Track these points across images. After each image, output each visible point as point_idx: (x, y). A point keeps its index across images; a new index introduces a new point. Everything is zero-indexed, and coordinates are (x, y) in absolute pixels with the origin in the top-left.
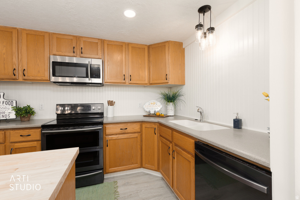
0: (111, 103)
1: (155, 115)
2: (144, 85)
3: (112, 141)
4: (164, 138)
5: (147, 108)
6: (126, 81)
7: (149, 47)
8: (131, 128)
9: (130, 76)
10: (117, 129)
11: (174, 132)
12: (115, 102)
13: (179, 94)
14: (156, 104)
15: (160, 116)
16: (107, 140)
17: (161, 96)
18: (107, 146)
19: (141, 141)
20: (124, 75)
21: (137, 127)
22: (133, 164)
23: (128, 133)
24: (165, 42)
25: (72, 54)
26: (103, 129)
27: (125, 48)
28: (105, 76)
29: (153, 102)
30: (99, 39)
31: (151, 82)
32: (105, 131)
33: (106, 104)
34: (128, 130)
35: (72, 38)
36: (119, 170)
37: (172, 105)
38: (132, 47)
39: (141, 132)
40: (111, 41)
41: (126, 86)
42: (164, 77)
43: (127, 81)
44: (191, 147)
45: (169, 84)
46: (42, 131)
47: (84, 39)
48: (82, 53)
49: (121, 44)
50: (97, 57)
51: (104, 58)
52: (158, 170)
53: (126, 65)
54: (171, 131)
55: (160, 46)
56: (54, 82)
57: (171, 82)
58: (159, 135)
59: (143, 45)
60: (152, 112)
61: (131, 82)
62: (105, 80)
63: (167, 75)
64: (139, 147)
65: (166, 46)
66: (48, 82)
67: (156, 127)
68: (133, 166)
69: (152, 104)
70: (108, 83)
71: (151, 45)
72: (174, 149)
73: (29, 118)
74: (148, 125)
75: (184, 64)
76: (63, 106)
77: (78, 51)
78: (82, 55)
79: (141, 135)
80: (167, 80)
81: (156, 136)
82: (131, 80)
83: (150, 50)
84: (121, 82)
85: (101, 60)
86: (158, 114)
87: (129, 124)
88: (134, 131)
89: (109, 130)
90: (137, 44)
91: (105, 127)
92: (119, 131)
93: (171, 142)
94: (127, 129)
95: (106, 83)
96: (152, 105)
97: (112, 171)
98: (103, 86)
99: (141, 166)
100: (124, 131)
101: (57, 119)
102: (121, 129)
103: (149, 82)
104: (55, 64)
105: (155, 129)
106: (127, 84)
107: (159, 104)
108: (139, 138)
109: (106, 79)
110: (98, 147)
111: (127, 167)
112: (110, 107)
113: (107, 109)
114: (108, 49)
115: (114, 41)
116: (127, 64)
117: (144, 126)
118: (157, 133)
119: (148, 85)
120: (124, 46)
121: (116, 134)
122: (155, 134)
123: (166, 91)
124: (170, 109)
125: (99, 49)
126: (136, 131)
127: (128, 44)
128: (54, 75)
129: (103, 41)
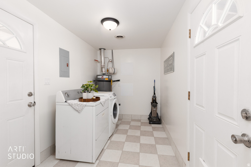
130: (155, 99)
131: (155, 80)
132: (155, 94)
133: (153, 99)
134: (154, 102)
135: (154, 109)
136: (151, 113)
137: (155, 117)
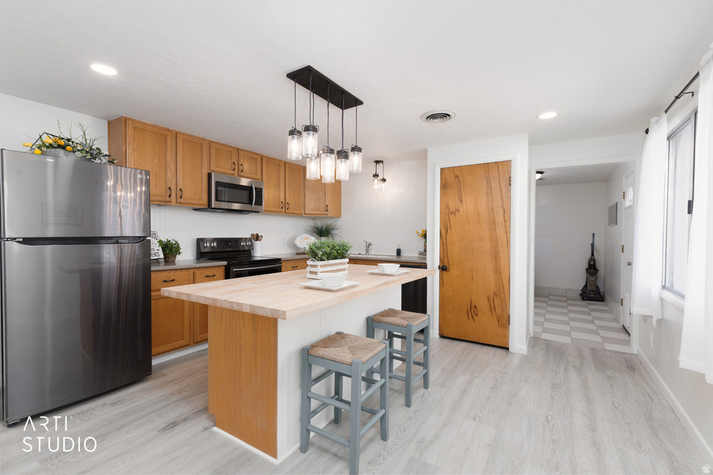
0: (256, 237)
6: (283, 209)
9: (288, 203)
10: (289, 267)
12: (261, 236)
14: (309, 239)
20: (282, 202)
25: (231, 172)
27: (283, 169)
29: (305, 237)
30: (257, 154)
31: (307, 212)
35: (231, 149)
38: (289, 167)
42: (324, 208)
47: (244, 153)
49: (279, 163)
50: (256, 177)
51: (262, 179)
61: (287, 211)
63: (327, 205)
66: (204, 207)
70: (266, 212)
73: (177, 257)
77: (237, 168)
78: (241, 174)
80: (326, 211)
84: (279, 210)
96: (306, 240)
102: (292, 267)
103: (304, 212)
112: (257, 242)
114: (266, 168)
120: (282, 166)
125: (258, 166)
127: (285, 163)
128: (217, 199)
129: (261, 157)
130: (595, 263)
131: (594, 234)
132: (593, 255)
133: (589, 263)
134: (592, 268)
135: (592, 279)
136: (586, 286)
137: (592, 291)
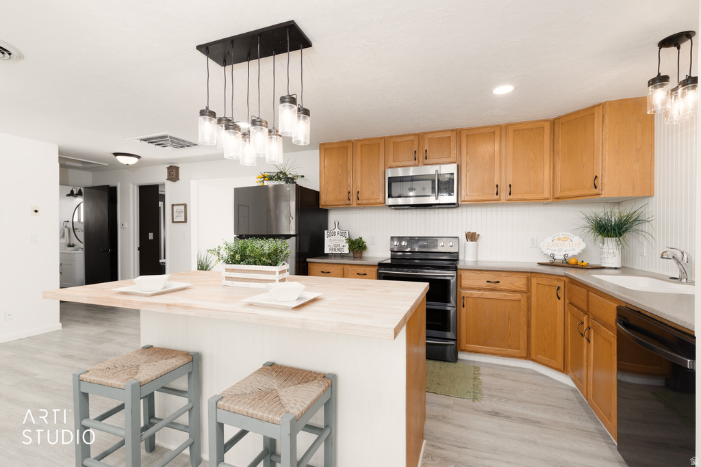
0: (472, 237)
1: (566, 264)
2: (543, 202)
3: (471, 300)
4: (575, 306)
5: (548, 249)
6: (500, 196)
7: (554, 123)
8: (505, 282)
9: (510, 185)
10: (481, 281)
11: (590, 293)
12: (479, 235)
13: (640, 218)
14: (569, 241)
15: (575, 266)
16: (464, 297)
17: (585, 223)
18: (463, 306)
19: (529, 309)
20: (497, 186)
21: (520, 283)
22: (510, 347)
23: (501, 290)
24: (594, 107)
25: (413, 162)
26: (458, 278)
27: (501, 136)
28: (461, 191)
29: (562, 237)
30: (452, 131)
31: (558, 195)
32: (461, 282)
33: (463, 238)
34: (502, 285)
35: (412, 138)
36: (483, 350)
37: (614, 243)
38: (514, 131)
39: (528, 291)
40: (474, 129)
41: (502, 205)
42: (590, 183)
43: (504, 195)
44: (612, 317)
45: (601, 196)
46: (378, 270)
47: (430, 136)
48: (426, 158)
49: (493, 130)
50: (450, 160)
51: (461, 161)
52: (564, 370)
53: (501, 167)
54: (585, 290)
55: (581, 117)
56: (390, 206)
57: (608, 191)
58: (568, 301)
59: (540, 121)
60: (559, 257)
61: (510, 197)
62: (461, 198)
63: (596, 177)
64: (523, 319)
65: (596, 115)
66: (382, 205)
67: (561, 285)
68: (510, 351)
69: (559, 239)
70: (466, 203)
71: (559, 118)
72: (590, 325)
73: (361, 253)
74: (544, 281)
75: (652, 146)
76: (400, 239)
77: (421, 156)
78: (426, 161)
79: (529, 299)
80: (596, 187)
81: (560, 303)
82: (510, 194)
83: (556, 129)
84: (491, 198)
85: (456, 165)
86: (573, 261)
87: (504, 274)
88: (514, 288)
89: (468, 279)
90: (526, 123)
91: (461, 275)
92: (483, 284)
93: (586, 313)
94: (498, 282)
95: (463, 203)
96: (561, 242)
97: (471, 349)
98: (458, 206)
99: (528, 357)
100: (493, 286)
101: (392, 258)
102: (488, 282)
103: (554, 195)
104: (392, 180)
105: (559, 288)
106: (503, 201)
107: (577, 240)
108: (524, 302)
109: (463, 195)
110: (449, 305)
111: (498, 350)
112: (470, 243)
113: (465, 247)
114: (467, 144)
115: (478, 128)
116: (503, 165)
117: (534, 281)
118: (562, 298)
119: (551, 200)
120: (498, 133)
121: (479, 289)
122: (559, 298)
123: (600, 212)
124: (610, 252)
125: (452, 146)
126: (518, 289)
127: (507, 126)
128: (390, 196)
129: (458, 132)
